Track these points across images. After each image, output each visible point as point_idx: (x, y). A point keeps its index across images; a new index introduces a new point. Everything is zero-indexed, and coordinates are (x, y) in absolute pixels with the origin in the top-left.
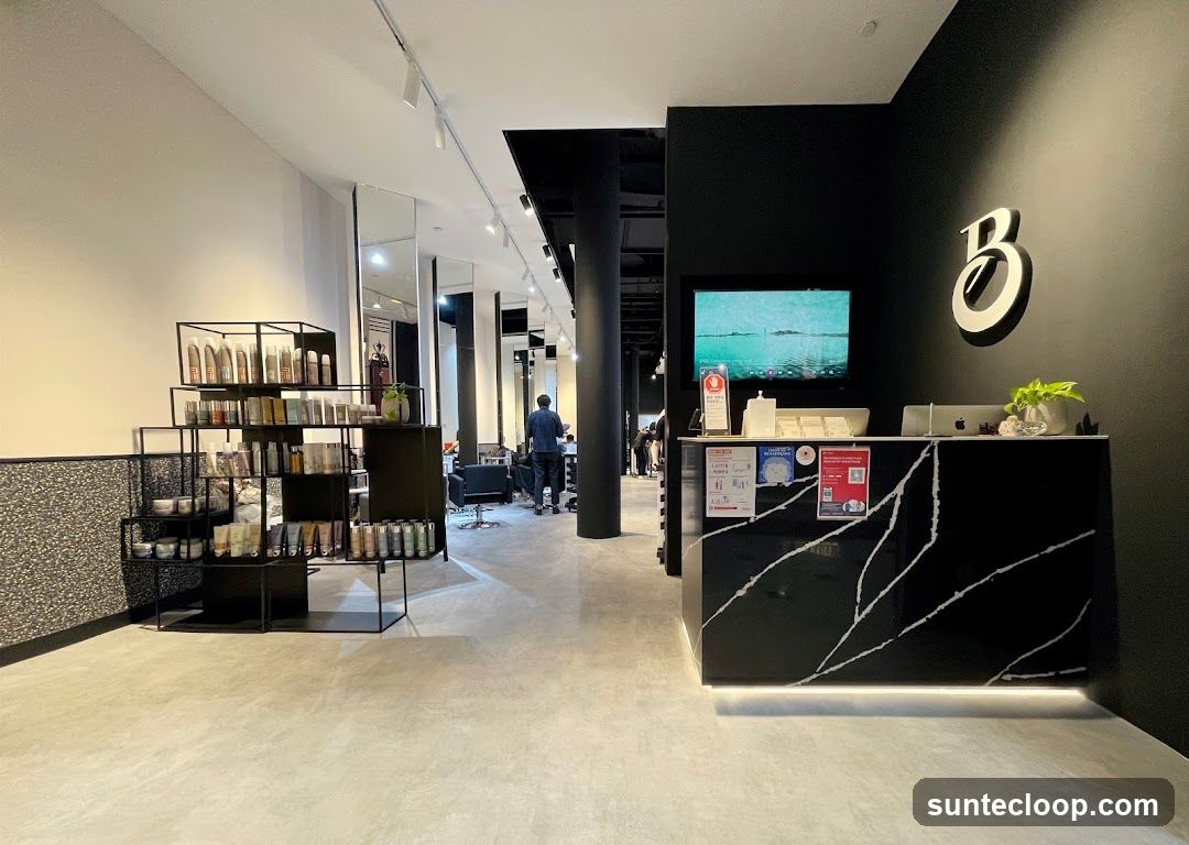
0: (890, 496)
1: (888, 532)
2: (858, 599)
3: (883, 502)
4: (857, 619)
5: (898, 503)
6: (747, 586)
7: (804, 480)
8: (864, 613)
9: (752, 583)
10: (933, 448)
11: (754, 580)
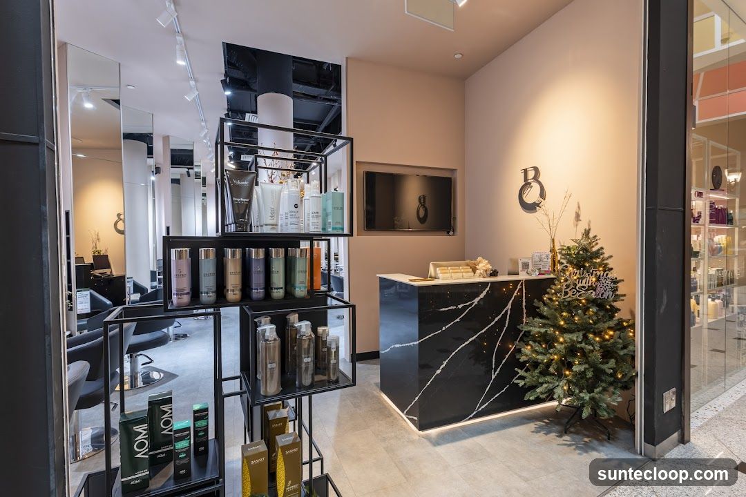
0: (506, 309)
1: (505, 328)
2: (493, 367)
3: (503, 313)
4: (493, 377)
5: (509, 312)
6: (442, 367)
7: (468, 304)
8: (496, 373)
9: (444, 365)
10: (522, 283)
11: (445, 363)
